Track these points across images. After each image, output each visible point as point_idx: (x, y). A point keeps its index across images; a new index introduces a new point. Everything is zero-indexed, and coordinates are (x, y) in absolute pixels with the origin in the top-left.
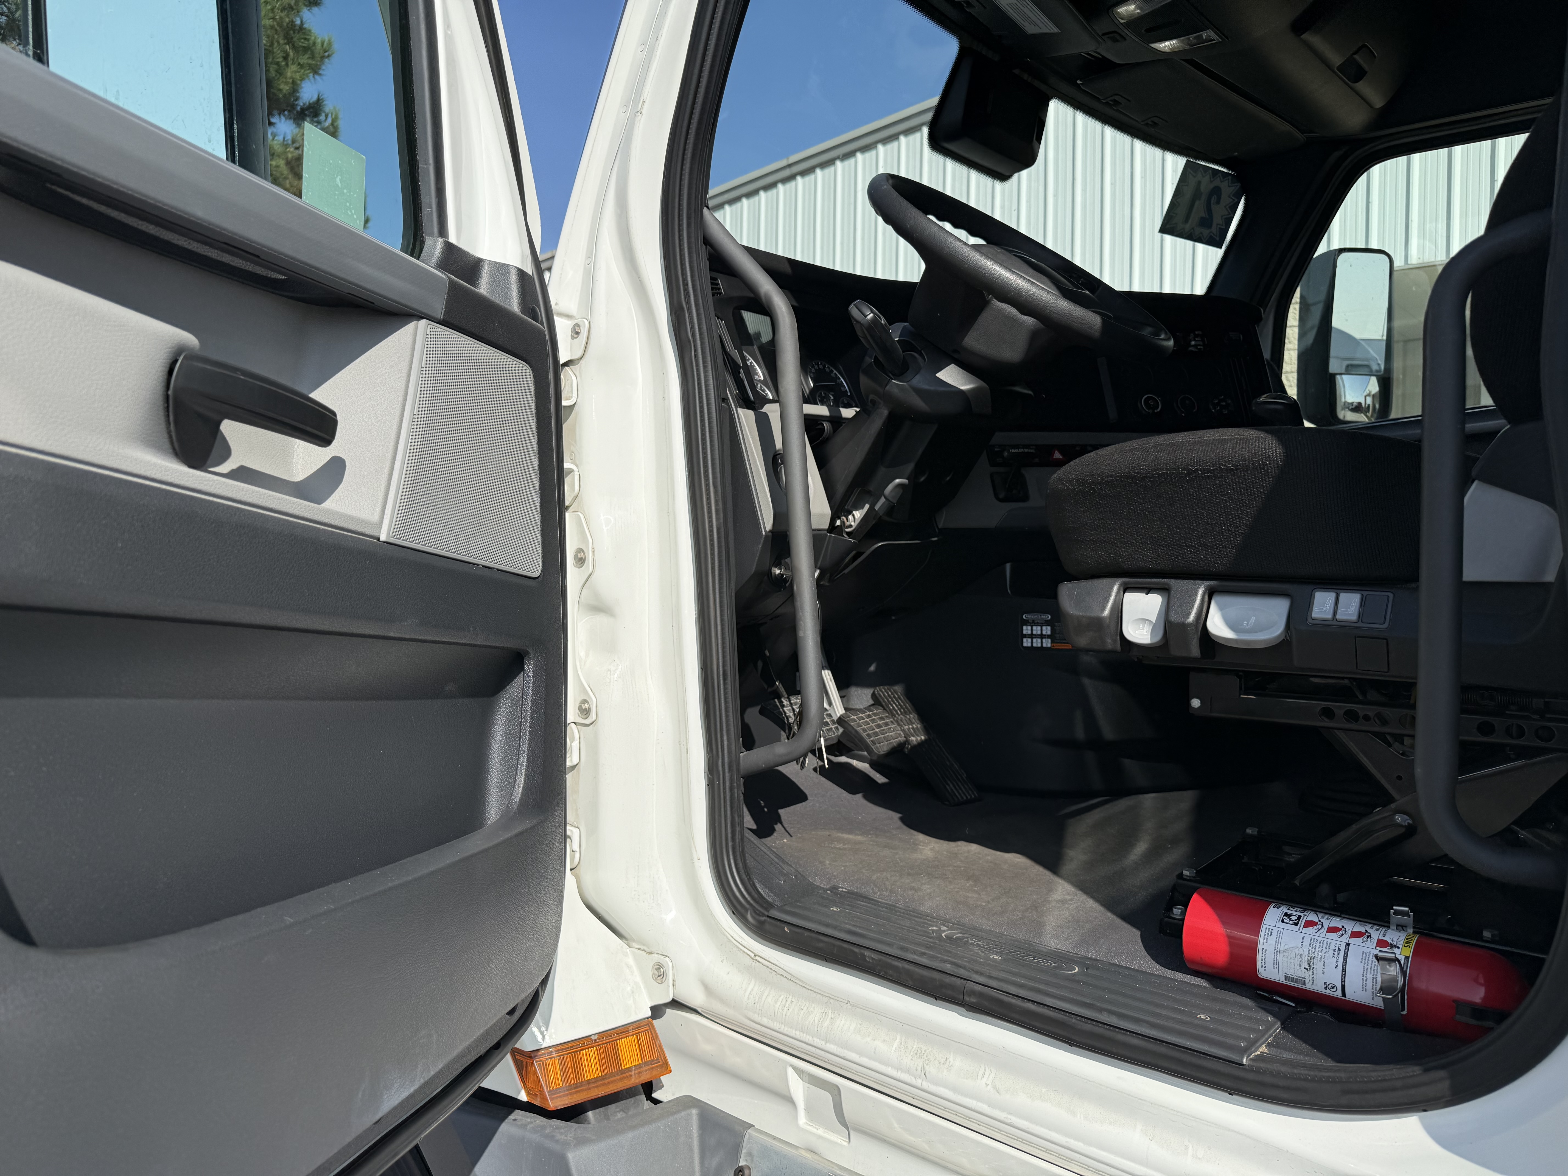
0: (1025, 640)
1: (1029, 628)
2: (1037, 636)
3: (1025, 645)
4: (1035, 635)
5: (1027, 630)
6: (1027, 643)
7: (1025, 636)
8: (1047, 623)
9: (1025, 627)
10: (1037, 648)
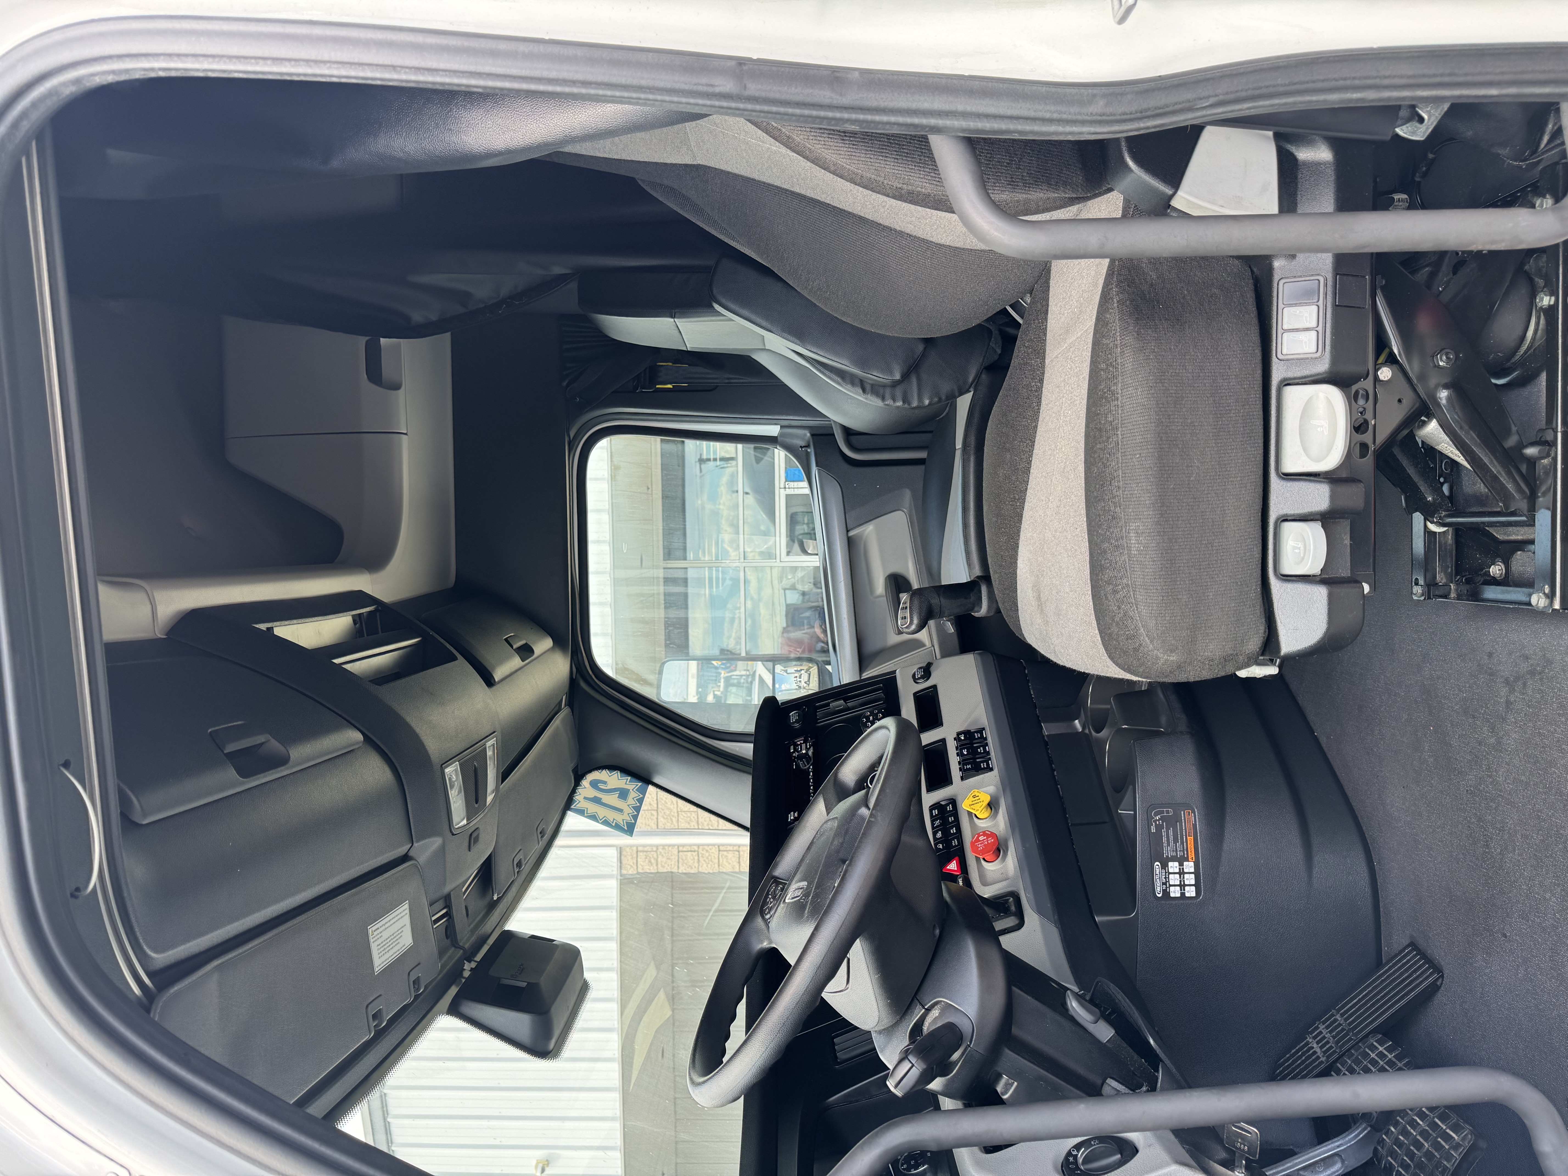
0: (1187, 895)
1: (1172, 889)
2: (1182, 880)
3: (1193, 894)
4: (1180, 881)
5: (1175, 892)
6: (1191, 892)
7: (1183, 894)
8: (1164, 866)
9: (1172, 895)
10: (1197, 879)
